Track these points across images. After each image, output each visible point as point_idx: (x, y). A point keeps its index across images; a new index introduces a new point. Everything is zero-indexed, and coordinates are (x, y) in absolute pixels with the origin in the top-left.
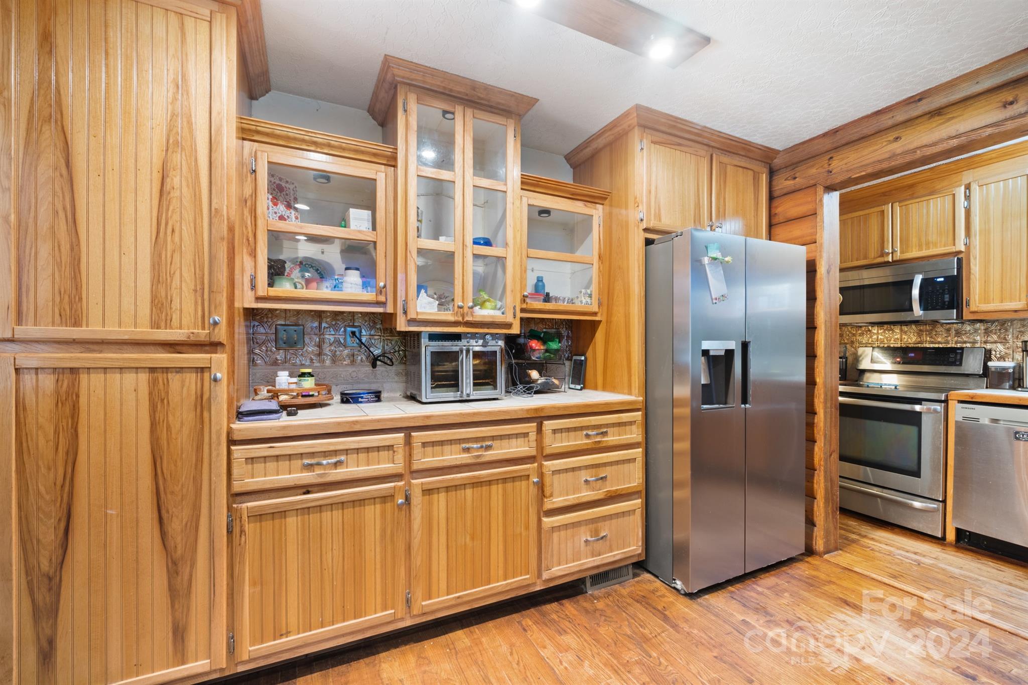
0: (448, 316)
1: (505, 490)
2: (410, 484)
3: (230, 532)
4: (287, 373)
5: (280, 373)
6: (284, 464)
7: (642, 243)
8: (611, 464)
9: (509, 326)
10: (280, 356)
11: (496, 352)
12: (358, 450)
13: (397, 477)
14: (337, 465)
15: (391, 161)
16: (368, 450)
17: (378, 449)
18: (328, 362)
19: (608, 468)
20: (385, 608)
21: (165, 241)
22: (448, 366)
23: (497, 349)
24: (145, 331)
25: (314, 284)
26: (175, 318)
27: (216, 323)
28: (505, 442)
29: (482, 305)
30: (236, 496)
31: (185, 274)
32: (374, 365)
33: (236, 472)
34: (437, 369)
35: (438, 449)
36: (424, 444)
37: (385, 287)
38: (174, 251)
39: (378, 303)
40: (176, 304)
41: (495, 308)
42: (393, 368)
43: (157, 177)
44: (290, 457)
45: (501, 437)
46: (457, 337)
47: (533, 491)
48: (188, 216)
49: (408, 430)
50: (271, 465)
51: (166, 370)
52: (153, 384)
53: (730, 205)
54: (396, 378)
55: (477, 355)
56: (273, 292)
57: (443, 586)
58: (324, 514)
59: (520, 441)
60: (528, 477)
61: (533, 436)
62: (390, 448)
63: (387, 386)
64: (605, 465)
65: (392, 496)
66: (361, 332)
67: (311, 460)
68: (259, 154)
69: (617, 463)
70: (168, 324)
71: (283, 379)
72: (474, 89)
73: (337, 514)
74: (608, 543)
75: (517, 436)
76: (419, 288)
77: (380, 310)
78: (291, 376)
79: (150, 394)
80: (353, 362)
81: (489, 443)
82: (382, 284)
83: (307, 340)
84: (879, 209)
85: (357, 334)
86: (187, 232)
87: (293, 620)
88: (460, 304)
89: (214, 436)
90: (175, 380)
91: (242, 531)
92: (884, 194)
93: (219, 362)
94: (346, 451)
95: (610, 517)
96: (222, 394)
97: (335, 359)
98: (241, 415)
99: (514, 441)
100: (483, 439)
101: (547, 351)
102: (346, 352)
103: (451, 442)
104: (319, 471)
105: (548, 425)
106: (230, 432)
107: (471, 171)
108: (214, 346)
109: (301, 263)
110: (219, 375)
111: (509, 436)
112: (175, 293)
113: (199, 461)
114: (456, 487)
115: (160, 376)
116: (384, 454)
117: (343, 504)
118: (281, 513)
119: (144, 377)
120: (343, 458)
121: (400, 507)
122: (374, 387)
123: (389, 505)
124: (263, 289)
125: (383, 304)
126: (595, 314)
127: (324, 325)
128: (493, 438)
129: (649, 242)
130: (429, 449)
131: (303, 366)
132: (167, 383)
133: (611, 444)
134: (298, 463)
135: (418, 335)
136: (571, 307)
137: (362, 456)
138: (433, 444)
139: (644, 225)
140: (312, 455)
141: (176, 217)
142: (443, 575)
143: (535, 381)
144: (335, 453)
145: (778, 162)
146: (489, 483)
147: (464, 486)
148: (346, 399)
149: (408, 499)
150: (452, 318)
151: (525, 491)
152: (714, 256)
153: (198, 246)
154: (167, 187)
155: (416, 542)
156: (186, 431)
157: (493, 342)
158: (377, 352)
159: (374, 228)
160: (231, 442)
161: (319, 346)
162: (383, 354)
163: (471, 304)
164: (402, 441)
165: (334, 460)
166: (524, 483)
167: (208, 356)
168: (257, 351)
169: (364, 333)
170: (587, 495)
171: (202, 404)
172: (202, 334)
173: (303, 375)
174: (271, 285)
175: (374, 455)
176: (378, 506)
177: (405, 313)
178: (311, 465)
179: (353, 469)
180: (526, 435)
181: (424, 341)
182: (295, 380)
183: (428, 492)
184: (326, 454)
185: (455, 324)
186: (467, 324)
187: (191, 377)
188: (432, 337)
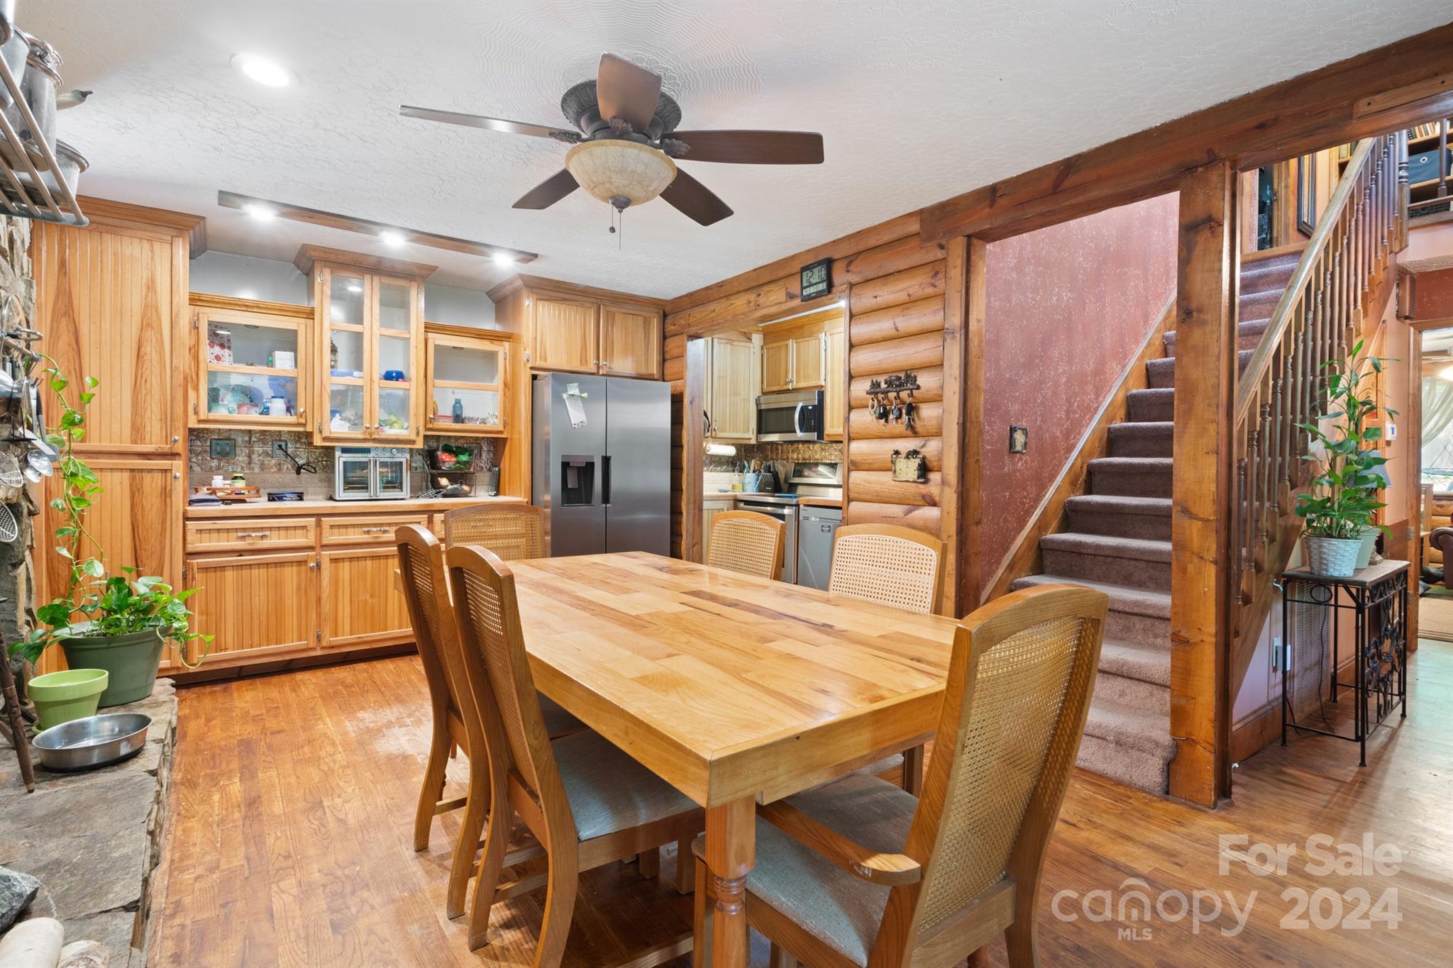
0: (358, 434)
2: (320, 555)
3: (185, 578)
4: (221, 477)
5: (215, 477)
6: (224, 535)
7: (528, 379)
9: (413, 442)
10: (215, 463)
11: (401, 463)
12: (279, 528)
13: (311, 548)
14: (262, 537)
15: (310, 314)
16: (287, 528)
17: (295, 528)
18: (257, 470)
20: (300, 639)
21: (141, 388)
22: (358, 473)
23: (404, 460)
24: (127, 446)
25: (245, 408)
26: (148, 437)
27: (175, 441)
29: (391, 425)
30: (189, 555)
31: (154, 409)
32: (298, 472)
33: (189, 538)
34: (350, 475)
35: (344, 530)
36: (332, 527)
37: (305, 412)
38: (146, 395)
39: (299, 425)
40: (148, 428)
41: (402, 428)
42: (317, 476)
43: (135, 347)
44: (228, 530)
46: (367, 451)
48: (156, 371)
49: (319, 516)
50: (214, 535)
51: (141, 470)
52: (133, 479)
53: (618, 345)
54: (320, 484)
55: (383, 464)
56: (212, 416)
57: (347, 628)
58: (253, 571)
62: (304, 527)
63: (311, 490)
65: (306, 561)
66: (286, 445)
67: (245, 533)
68: (201, 315)
70: (143, 441)
71: (218, 481)
73: (263, 571)
76: (333, 413)
77: (301, 429)
78: (224, 479)
79: (131, 485)
80: (280, 470)
81: (387, 528)
82: (302, 410)
83: (238, 451)
84: (783, 343)
85: (284, 447)
86: (155, 381)
87: (230, 640)
88: (368, 425)
89: (174, 514)
90: (147, 477)
91: (193, 578)
92: (789, 330)
93: (178, 466)
94: (270, 529)
96: (179, 487)
97: (263, 466)
98: (191, 502)
100: (381, 525)
101: (458, 462)
102: (273, 461)
103: (354, 526)
104: (249, 541)
106: (185, 512)
107: (378, 324)
108: (173, 455)
109: (233, 389)
110: (178, 475)
112: (147, 421)
113: (163, 530)
114: (358, 558)
115: (137, 475)
116: (299, 532)
117: (267, 565)
118: (223, 568)
119: (126, 475)
120: (267, 533)
121: (312, 569)
122: (299, 490)
123: (303, 568)
124: (203, 414)
125: (304, 425)
126: (501, 432)
127: (253, 439)
128: (390, 525)
129: (534, 377)
130: (336, 531)
131: (235, 472)
132: (142, 480)
134: (234, 535)
135: (333, 448)
136: (483, 427)
137: (282, 532)
138: (340, 526)
139: (530, 365)
140: (245, 530)
141: (148, 372)
142: (347, 621)
143: (444, 487)
144: (262, 529)
145: (667, 309)
146: (386, 557)
147: (365, 558)
148: (272, 498)
149: (318, 566)
150: (361, 436)
152: (572, 393)
153: (163, 394)
154: (142, 353)
155: (325, 595)
156: (154, 510)
157: (400, 455)
158: (301, 462)
159: (296, 366)
160: (186, 519)
161: (249, 457)
162: (308, 464)
163: (377, 426)
164: (314, 524)
165: (261, 534)
167: (170, 462)
168: (194, 460)
169: (289, 445)
171: (166, 493)
172: (166, 448)
173: (236, 478)
174: (209, 410)
175: (291, 532)
176: (295, 568)
177: (321, 432)
178: (244, 537)
179: (274, 541)
181: (338, 454)
182: (229, 482)
183: (334, 560)
184: (254, 530)
185: (365, 440)
186: (375, 440)
187: (158, 476)
188: (345, 450)
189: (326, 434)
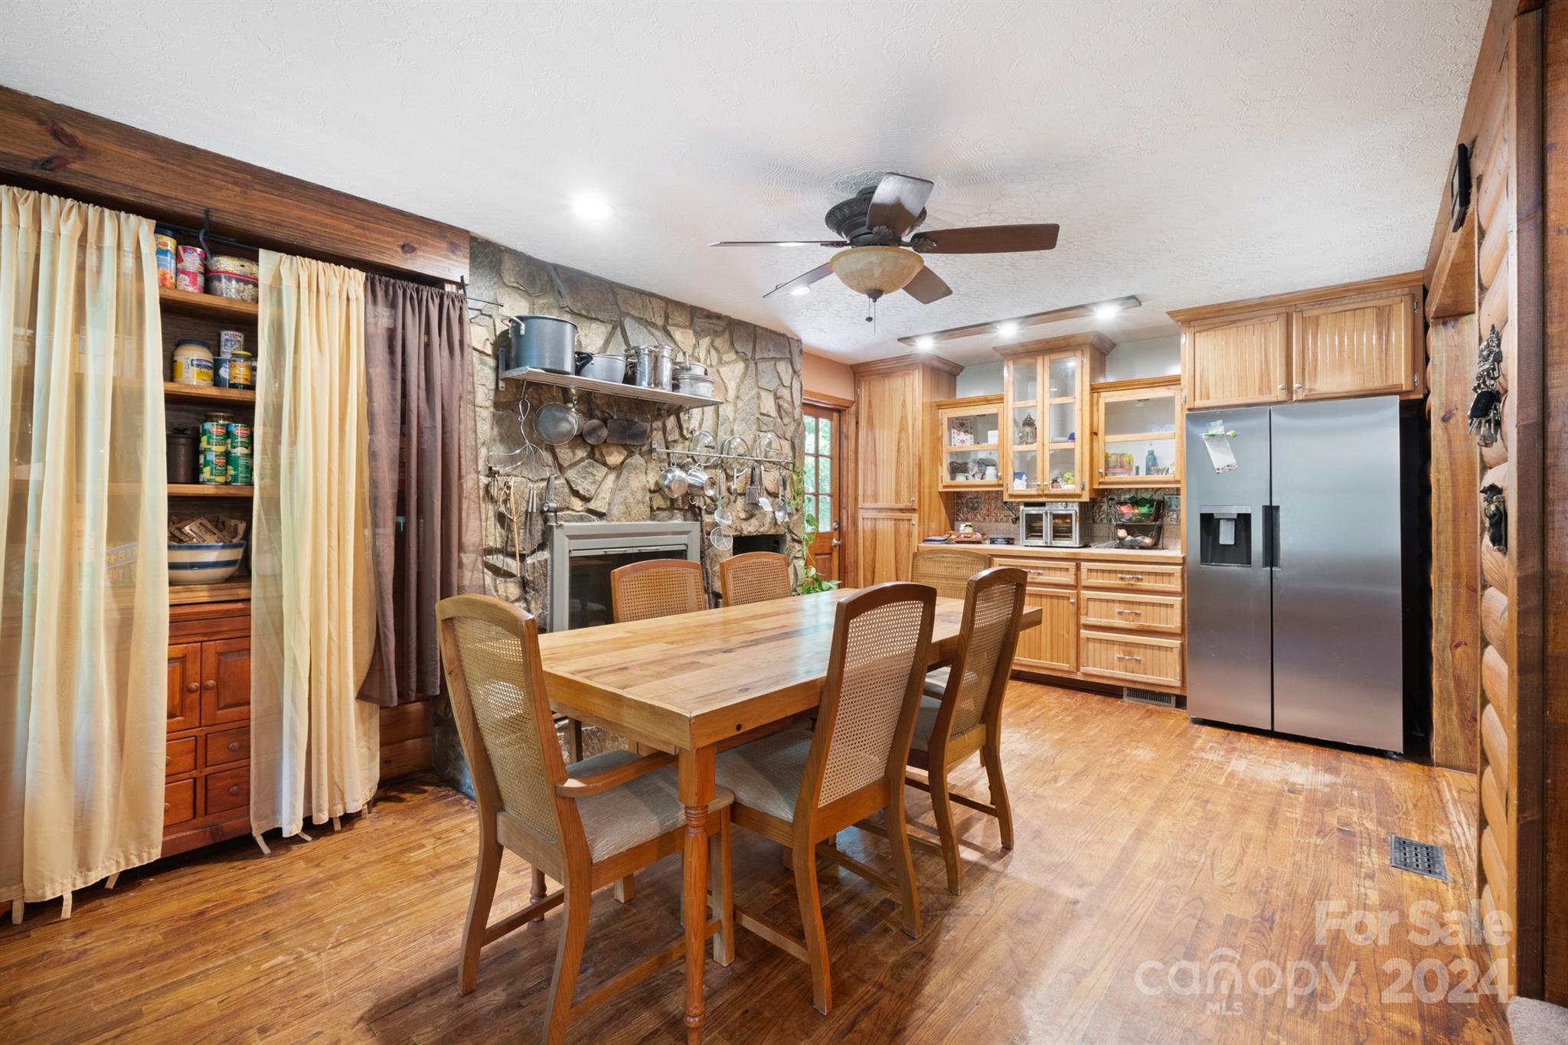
0: (1033, 491)
1: (1052, 604)
5: (961, 525)
8: (1146, 604)
9: (1079, 496)
10: (969, 515)
11: (1072, 514)
18: (993, 520)
19: (1143, 607)
22: (1035, 523)
23: (1073, 512)
24: (894, 505)
26: (902, 499)
27: (913, 501)
28: (1052, 572)
29: (1059, 482)
31: (905, 481)
32: (1015, 522)
34: (1030, 524)
37: (1002, 475)
38: (902, 472)
39: (990, 486)
40: (902, 493)
41: (1070, 483)
45: (1049, 569)
46: (1043, 504)
47: (1073, 609)
51: (899, 520)
52: (896, 524)
53: (1327, 356)
55: (1056, 516)
56: (953, 483)
59: (1063, 573)
60: (1068, 598)
61: (1073, 570)
64: (1140, 603)
68: (941, 415)
69: (1153, 604)
70: (900, 502)
71: (962, 528)
72: (1048, 342)
74: (1142, 666)
75: (1061, 569)
76: (1015, 476)
77: (991, 489)
79: (895, 529)
81: (1041, 572)
82: (1000, 474)
83: (982, 506)
88: (1041, 483)
90: (902, 524)
93: (915, 518)
95: (1145, 646)
96: (915, 531)
97: (996, 518)
99: (1058, 573)
101: (1142, 514)
105: (1085, 565)
107: (1048, 395)
108: (913, 510)
110: (915, 523)
111: (1055, 569)
112: (902, 488)
119: (893, 522)
124: (948, 480)
125: (1003, 485)
127: (991, 497)
128: (1043, 568)
131: (979, 521)
132: (900, 526)
133: (1145, 588)
135: (1017, 503)
139: (1187, 406)
143: (1124, 539)
146: (1041, 596)
150: (1037, 493)
151: (1066, 609)
152: (1213, 433)
154: (900, 447)
156: (904, 545)
157: (1070, 507)
159: (998, 439)
161: (989, 510)
163: (1049, 483)
166: (1066, 602)
167: (911, 514)
168: (958, 513)
170: (1119, 623)
171: (909, 535)
172: (909, 505)
173: (967, 526)
174: (952, 478)
177: (1008, 490)
180: (1067, 570)
181: (1021, 507)
185: (1039, 496)
186: (1047, 496)
187: (906, 523)
188: (1027, 504)
189: (1010, 492)
